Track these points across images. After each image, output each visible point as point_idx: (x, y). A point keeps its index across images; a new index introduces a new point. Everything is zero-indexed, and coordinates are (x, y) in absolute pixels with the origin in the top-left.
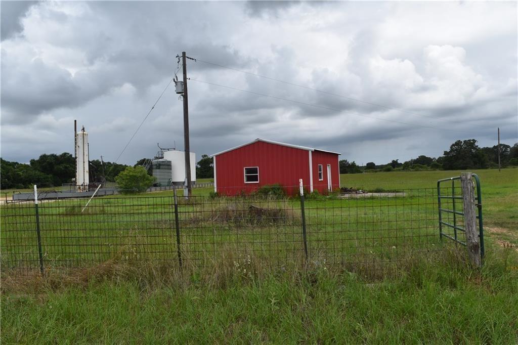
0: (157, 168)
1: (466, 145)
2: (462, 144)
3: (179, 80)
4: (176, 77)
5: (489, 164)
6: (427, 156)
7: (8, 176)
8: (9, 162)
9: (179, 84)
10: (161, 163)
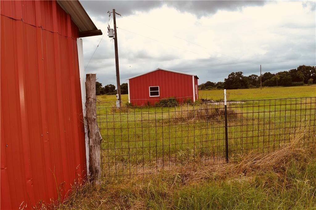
1: (237, 75)
2: (235, 74)
4: (109, 26)
5: (249, 86)
6: (211, 82)
9: (111, 30)
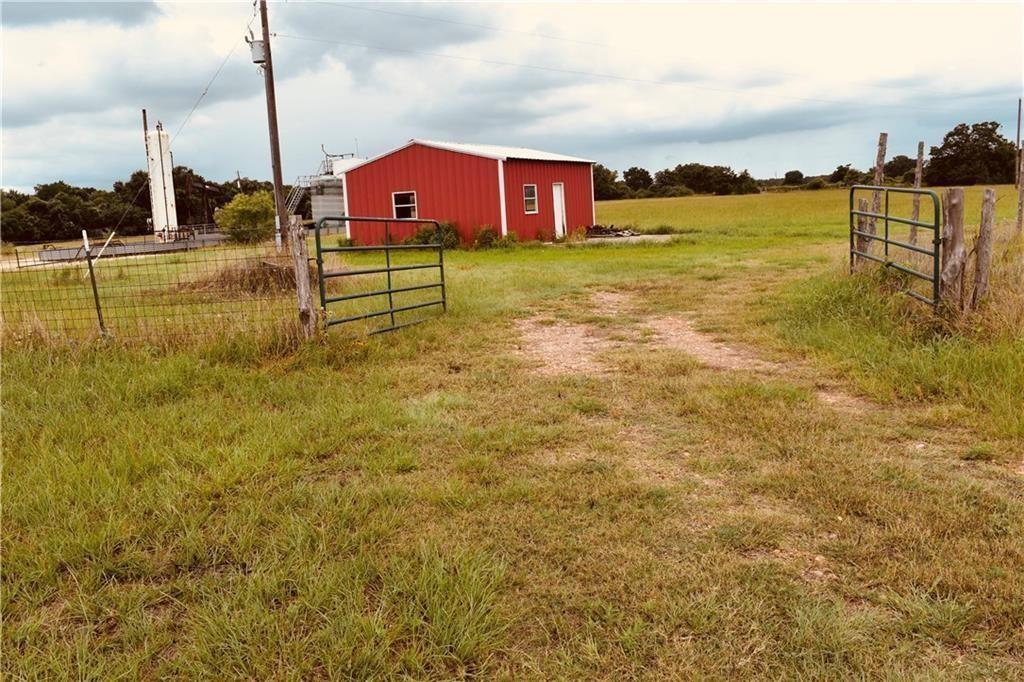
0: (318, 194)
1: (977, 133)
2: (969, 132)
3: (255, 39)
4: (251, 32)
6: (909, 158)
7: (75, 214)
8: (78, 189)
9: (256, 45)
10: (326, 184)
